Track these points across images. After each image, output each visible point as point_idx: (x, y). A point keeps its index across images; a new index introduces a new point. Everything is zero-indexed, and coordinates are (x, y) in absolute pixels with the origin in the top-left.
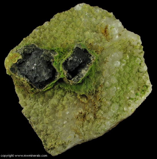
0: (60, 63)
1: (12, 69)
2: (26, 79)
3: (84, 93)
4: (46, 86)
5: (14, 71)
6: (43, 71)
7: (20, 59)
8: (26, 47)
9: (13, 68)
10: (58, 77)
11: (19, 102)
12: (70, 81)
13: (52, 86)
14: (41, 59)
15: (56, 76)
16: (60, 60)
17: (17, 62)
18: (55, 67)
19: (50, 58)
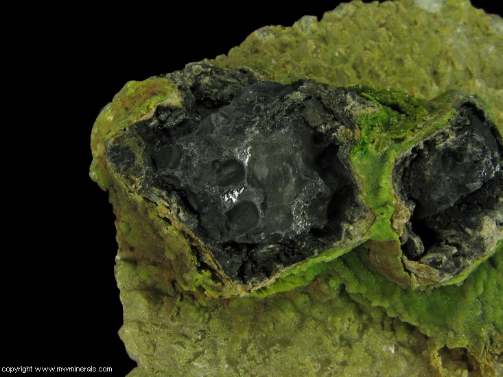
0: (384, 157)
1: (119, 153)
2: (181, 214)
3: (464, 342)
4: (278, 275)
5: (129, 165)
6: (288, 180)
7: (170, 109)
8: (212, 67)
9: (128, 148)
10: (357, 232)
11: (120, 332)
12: (412, 265)
13: (310, 277)
14: (290, 111)
15: (345, 226)
16: (387, 139)
17: (150, 120)
18: (358, 171)
19: (335, 119)
